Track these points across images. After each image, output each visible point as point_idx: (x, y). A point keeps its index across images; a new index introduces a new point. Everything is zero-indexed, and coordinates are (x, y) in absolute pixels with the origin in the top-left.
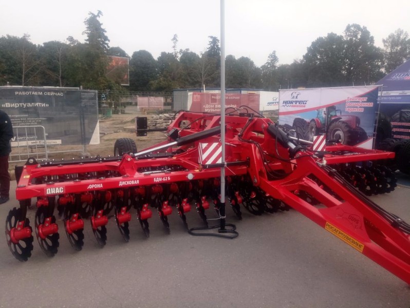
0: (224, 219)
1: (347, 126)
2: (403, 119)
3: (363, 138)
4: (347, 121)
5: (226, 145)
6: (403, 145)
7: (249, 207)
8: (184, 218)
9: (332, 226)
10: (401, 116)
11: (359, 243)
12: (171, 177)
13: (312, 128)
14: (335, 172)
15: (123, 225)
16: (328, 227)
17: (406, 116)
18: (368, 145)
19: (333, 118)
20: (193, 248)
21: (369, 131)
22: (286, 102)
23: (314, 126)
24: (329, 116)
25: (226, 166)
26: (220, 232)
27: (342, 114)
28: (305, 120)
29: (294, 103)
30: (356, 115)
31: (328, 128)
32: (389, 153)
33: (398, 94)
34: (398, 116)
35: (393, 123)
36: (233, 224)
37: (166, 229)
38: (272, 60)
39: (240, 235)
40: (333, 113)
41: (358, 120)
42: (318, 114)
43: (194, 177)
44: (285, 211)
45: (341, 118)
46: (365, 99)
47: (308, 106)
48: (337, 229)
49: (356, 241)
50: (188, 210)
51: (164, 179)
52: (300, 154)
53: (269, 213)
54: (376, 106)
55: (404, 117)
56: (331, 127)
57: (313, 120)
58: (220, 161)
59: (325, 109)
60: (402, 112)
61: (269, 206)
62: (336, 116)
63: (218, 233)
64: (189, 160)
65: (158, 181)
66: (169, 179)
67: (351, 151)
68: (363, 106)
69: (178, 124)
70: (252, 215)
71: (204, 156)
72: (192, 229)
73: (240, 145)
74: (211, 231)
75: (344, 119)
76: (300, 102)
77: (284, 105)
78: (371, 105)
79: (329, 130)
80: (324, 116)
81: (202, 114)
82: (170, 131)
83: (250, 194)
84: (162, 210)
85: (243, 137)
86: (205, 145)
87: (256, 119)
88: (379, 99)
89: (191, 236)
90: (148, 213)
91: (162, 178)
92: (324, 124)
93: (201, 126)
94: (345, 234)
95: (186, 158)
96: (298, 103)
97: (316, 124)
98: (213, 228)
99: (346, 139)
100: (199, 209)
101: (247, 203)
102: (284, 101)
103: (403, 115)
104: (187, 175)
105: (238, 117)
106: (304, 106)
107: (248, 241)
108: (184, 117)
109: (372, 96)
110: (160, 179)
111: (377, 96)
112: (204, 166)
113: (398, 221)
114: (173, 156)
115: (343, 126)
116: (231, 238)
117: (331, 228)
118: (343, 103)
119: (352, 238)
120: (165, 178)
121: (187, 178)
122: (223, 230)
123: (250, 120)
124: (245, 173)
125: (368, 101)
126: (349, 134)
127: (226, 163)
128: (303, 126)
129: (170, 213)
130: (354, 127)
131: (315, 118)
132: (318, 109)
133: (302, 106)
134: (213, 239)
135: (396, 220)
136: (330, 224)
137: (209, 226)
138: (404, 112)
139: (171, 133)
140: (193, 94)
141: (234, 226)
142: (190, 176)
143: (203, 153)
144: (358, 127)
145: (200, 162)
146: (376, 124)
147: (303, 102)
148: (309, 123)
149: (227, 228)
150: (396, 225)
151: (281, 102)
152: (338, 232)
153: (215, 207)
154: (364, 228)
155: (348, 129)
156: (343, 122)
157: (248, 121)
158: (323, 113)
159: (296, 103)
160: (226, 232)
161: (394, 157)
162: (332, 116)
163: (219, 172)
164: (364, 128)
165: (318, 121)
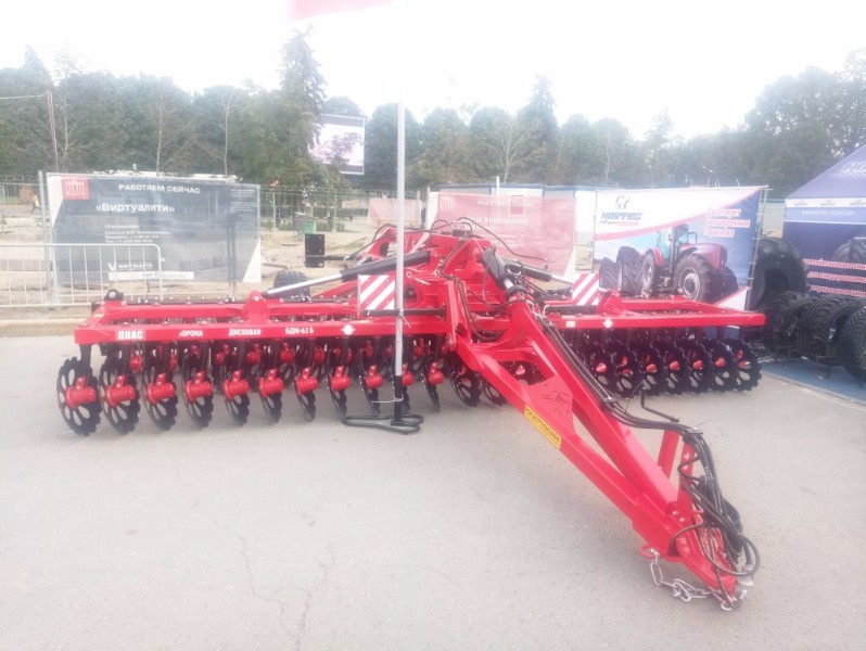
0: (400, 402)
1: (706, 264)
2: (855, 256)
3: (731, 288)
4: (706, 254)
5: (405, 279)
9: (531, 411)
10: (852, 251)
11: (557, 435)
12: (314, 329)
13: (648, 266)
17: (861, 251)
18: (737, 301)
19: (683, 249)
21: (741, 274)
23: (652, 263)
24: (677, 244)
25: (402, 314)
26: (392, 425)
27: (698, 242)
28: (638, 250)
29: (620, 218)
30: (722, 244)
31: (674, 268)
34: (847, 250)
36: (421, 414)
38: (660, 127)
39: (422, 430)
40: (683, 239)
41: (723, 254)
42: (659, 239)
45: (696, 249)
46: (738, 212)
47: (644, 224)
48: (536, 415)
49: (554, 433)
51: (303, 331)
54: (754, 227)
55: (858, 252)
56: (679, 266)
57: (650, 251)
58: (390, 306)
59: (670, 231)
60: (854, 241)
62: (687, 244)
65: (293, 334)
68: (733, 225)
73: (436, 282)
75: (700, 250)
76: (630, 216)
77: (604, 220)
78: (746, 224)
79: (676, 272)
80: (668, 243)
86: (366, 278)
87: (469, 240)
90: (277, 384)
92: (669, 259)
94: (544, 423)
96: (626, 218)
97: (654, 260)
98: (386, 417)
99: (703, 289)
102: (604, 214)
103: (858, 248)
104: (342, 327)
105: (450, 236)
106: (637, 224)
109: (749, 208)
112: (364, 314)
115: (699, 263)
117: (531, 414)
118: (700, 218)
119: (550, 428)
121: (343, 332)
122: (398, 421)
123: (461, 243)
125: (743, 216)
126: (709, 281)
127: (402, 310)
128: (634, 263)
129: (315, 388)
130: (717, 266)
131: (653, 247)
132: (658, 229)
133: (633, 224)
136: (528, 408)
137: (381, 413)
138: (859, 243)
140: (439, 196)
141: (420, 418)
142: (348, 330)
144: (723, 266)
145: (359, 305)
146: (753, 260)
147: (635, 216)
148: (643, 257)
150: (603, 406)
151: (599, 215)
152: (537, 419)
155: (706, 270)
156: (700, 257)
159: (623, 218)
160: (402, 425)
161: (763, 323)
162: (681, 244)
163: (393, 326)
164: (732, 269)
165: (657, 253)
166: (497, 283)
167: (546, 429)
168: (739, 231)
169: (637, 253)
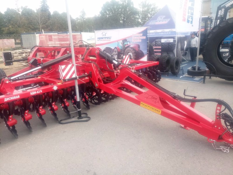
0: (80, 111)
1: (134, 50)
2: (156, 45)
3: (142, 55)
4: (134, 47)
5: (76, 66)
6: (160, 58)
7: (93, 101)
8: (55, 115)
9: (144, 104)
10: (156, 43)
11: (159, 110)
12: (42, 90)
13: (115, 52)
14: (142, 74)
15: (11, 128)
17: (158, 43)
18: (145, 59)
20: (65, 132)
21: (145, 52)
22: (99, 38)
25: (78, 78)
26: (79, 119)
27: (131, 43)
28: (111, 48)
29: (104, 39)
30: (138, 44)
31: (124, 52)
32: (156, 62)
33: (153, 32)
34: (154, 43)
35: (154, 47)
36: (85, 112)
37: (43, 124)
38: (82, 14)
39: (91, 118)
40: (126, 43)
41: (139, 46)
42: (118, 44)
43: (57, 88)
44: (112, 100)
45: (130, 46)
46: (141, 35)
47: (112, 40)
48: (147, 105)
49: (157, 109)
50: (57, 109)
51: (38, 92)
52: (121, 66)
53: (103, 103)
54: (147, 38)
55: (157, 44)
57: (116, 48)
58: (74, 76)
59: (121, 41)
60: (156, 41)
61: (103, 99)
63: (77, 120)
64: (50, 77)
65: (34, 94)
66: (41, 91)
67: (138, 63)
68: (140, 38)
69: (35, 55)
70: (94, 105)
71: (64, 74)
72: (61, 121)
73: (84, 65)
74: (73, 119)
75: (132, 46)
76: (107, 38)
77: (98, 40)
78: (144, 38)
80: (121, 45)
81: (52, 47)
82: (30, 60)
83: (92, 94)
84: (40, 112)
85: (84, 60)
86: (63, 67)
87: (91, 48)
88: (148, 34)
89: (61, 125)
90: (30, 116)
91: (36, 91)
92: (122, 50)
93: (52, 55)
94: (151, 107)
95: (47, 77)
96: (106, 38)
97: (117, 50)
98: (74, 117)
99: (134, 57)
100: (63, 107)
101: (91, 99)
102: (98, 38)
104: (53, 87)
105: (79, 47)
106: (110, 40)
107: (97, 121)
108: (39, 50)
109: (145, 33)
110: (35, 93)
111: (147, 33)
112: (64, 80)
113: (176, 95)
114: (37, 77)
115: (132, 50)
116: (87, 121)
117: (144, 105)
118: (131, 37)
119: (154, 108)
120: (39, 92)
121: (53, 89)
122: (80, 117)
123: (87, 49)
124: (88, 81)
125: (143, 35)
126: (135, 54)
127: (78, 77)
128: (111, 52)
129: (44, 113)
130: (137, 50)
132: (117, 41)
133: (109, 40)
134: (76, 124)
136: (142, 103)
137: (71, 116)
138: (157, 41)
139: (32, 61)
140: (39, 35)
141: (86, 114)
142: (55, 88)
143: (63, 72)
144: (139, 50)
145: (61, 77)
146: (148, 47)
147: (109, 38)
148: (114, 50)
149: (82, 115)
150: (175, 97)
151: (97, 38)
152: (147, 106)
153: (73, 104)
154: (160, 102)
156: (132, 48)
157: (86, 49)
158: (121, 43)
159: (105, 39)
160: (82, 118)
161: (158, 64)
162: (125, 45)
163: (74, 83)
164: (142, 50)
165: (118, 48)
166: (110, 62)
167: (153, 109)
168: (142, 40)
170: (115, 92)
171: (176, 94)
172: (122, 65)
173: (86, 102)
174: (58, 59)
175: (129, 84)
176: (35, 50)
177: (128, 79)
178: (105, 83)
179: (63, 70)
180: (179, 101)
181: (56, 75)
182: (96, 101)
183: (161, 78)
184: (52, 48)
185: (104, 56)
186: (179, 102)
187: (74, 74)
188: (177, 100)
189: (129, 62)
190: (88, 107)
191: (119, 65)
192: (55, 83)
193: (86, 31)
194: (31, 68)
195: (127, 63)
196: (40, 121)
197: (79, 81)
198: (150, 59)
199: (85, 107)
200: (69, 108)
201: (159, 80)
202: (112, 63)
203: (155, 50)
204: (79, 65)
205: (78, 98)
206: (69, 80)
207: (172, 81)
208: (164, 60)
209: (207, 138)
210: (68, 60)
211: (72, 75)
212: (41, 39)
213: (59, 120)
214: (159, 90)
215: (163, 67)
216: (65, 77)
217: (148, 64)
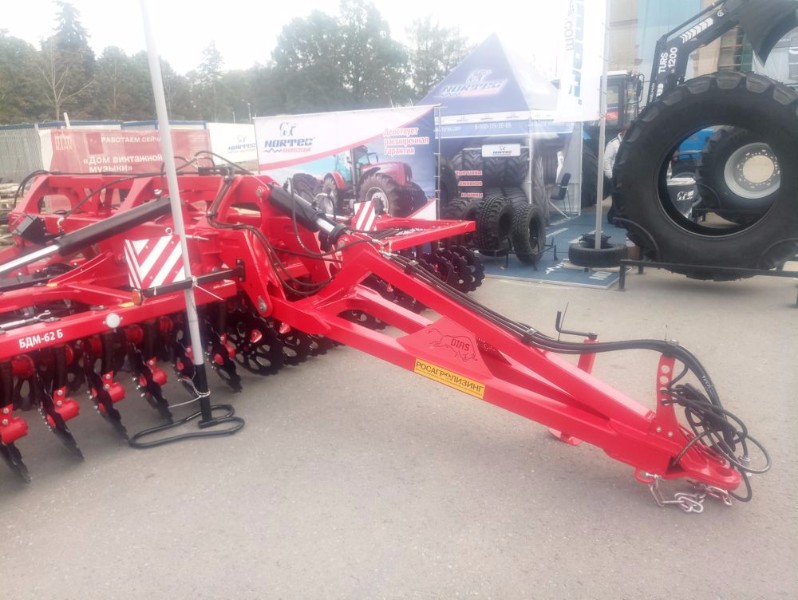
0: (207, 399)
1: (392, 182)
2: (466, 164)
3: (420, 201)
4: (391, 173)
5: (188, 240)
6: (480, 208)
7: (251, 362)
8: (114, 416)
9: (427, 364)
10: (464, 160)
11: (477, 384)
12: (64, 330)
13: (329, 191)
14: (417, 266)
16: (419, 368)
17: (471, 160)
18: (429, 212)
19: (365, 170)
20: (153, 475)
21: (428, 188)
22: (270, 144)
23: (333, 187)
24: (358, 166)
25: (195, 284)
26: (202, 427)
27: (380, 161)
28: (314, 176)
29: (288, 145)
30: (404, 161)
31: (358, 190)
32: (467, 223)
33: (456, 122)
34: (460, 160)
35: (459, 173)
36: (225, 403)
37: (71, 452)
38: (211, 60)
39: (247, 422)
40: (364, 160)
41: (407, 171)
42: (337, 163)
43: (121, 322)
44: (319, 357)
45: (379, 169)
46: (415, 131)
47: (315, 150)
48: (436, 368)
49: (471, 382)
50: (120, 397)
51: (47, 338)
52: (346, 240)
53: (290, 366)
54: (434, 143)
55: (468, 161)
56: (363, 186)
57: (329, 176)
58: (180, 277)
59: (347, 153)
60: (464, 153)
61: (289, 352)
62: (369, 164)
63: (198, 430)
64: (92, 284)
65: (32, 345)
66: (60, 335)
67: (406, 227)
68: (412, 143)
69: (36, 204)
70: (258, 376)
71: (144, 270)
72: (137, 436)
73: (216, 235)
74: (183, 430)
75: (384, 169)
76: (299, 142)
77: (268, 148)
78: (425, 141)
79: (361, 193)
80: (348, 166)
81: (100, 176)
82: (18, 223)
83: (249, 336)
84: (57, 411)
85: (218, 220)
86: (140, 245)
87: (239, 177)
88: (437, 130)
89: (138, 452)
90: (18, 425)
91: (42, 335)
92: (351, 182)
93: (100, 205)
94: (452, 374)
95: (84, 282)
96: (295, 144)
97: (335, 183)
98: (184, 421)
99: (392, 206)
100: (143, 389)
101: (245, 355)
102: (266, 142)
103: (467, 157)
104: (104, 318)
105: (197, 176)
106: (309, 150)
107: (268, 429)
108: (51, 186)
109: (426, 125)
110: (37, 340)
111: (433, 127)
112: (147, 293)
113: (531, 332)
114: (46, 282)
115: (384, 182)
116: (231, 433)
117: (426, 368)
118: (379, 138)
119: (463, 378)
120: (51, 336)
121: (106, 326)
122: (207, 420)
123: (226, 182)
124: (234, 292)
125: (421, 134)
126: (397, 197)
127: (194, 279)
128: (312, 189)
129: (74, 413)
130: (403, 183)
131: (332, 172)
132: (335, 153)
133: (305, 150)
134: (191, 444)
135: (527, 332)
136: (422, 362)
137: (174, 419)
138: (468, 153)
139: (23, 226)
140: (53, 134)
141: (228, 408)
142: (113, 321)
143: (140, 263)
144: (409, 182)
145: (135, 282)
146: (437, 174)
147: (304, 142)
148: (322, 182)
149: (216, 414)
150: (528, 339)
151: (261, 144)
152: (439, 372)
153: (180, 376)
154: (478, 355)
155: (393, 188)
156: (384, 176)
157: (222, 183)
158: (346, 161)
159: (292, 145)
160: (216, 423)
161: (474, 229)
162: (362, 165)
163: (182, 300)
164: (419, 184)
165: (338, 178)
166: (308, 225)
167: (456, 380)
168: (419, 149)
169: (315, 179)
170: (329, 327)
171: (529, 327)
172: (349, 237)
173: (228, 366)
174: (121, 216)
175: (377, 298)
176: (34, 185)
177: (372, 283)
178: (292, 297)
179: (141, 258)
180: (542, 351)
181: (114, 275)
182: (264, 362)
183: (483, 277)
184: (98, 180)
185: (287, 204)
186: (543, 354)
187: (182, 270)
188: (535, 346)
189: (374, 224)
190: (235, 385)
191: (339, 234)
192: (110, 303)
193: (225, 118)
194: (22, 250)
195: (367, 228)
196: (57, 441)
197: (198, 293)
198: (447, 212)
199: (224, 383)
200: (166, 392)
201: (478, 283)
202: (316, 228)
203: (462, 184)
204: (199, 237)
205: (198, 354)
206: (163, 291)
207: (521, 284)
208: (492, 214)
209: (632, 469)
210: (157, 222)
211: (172, 274)
212: (58, 148)
213: (131, 433)
214: (475, 316)
215: (490, 239)
216: (148, 280)
217: (439, 229)
